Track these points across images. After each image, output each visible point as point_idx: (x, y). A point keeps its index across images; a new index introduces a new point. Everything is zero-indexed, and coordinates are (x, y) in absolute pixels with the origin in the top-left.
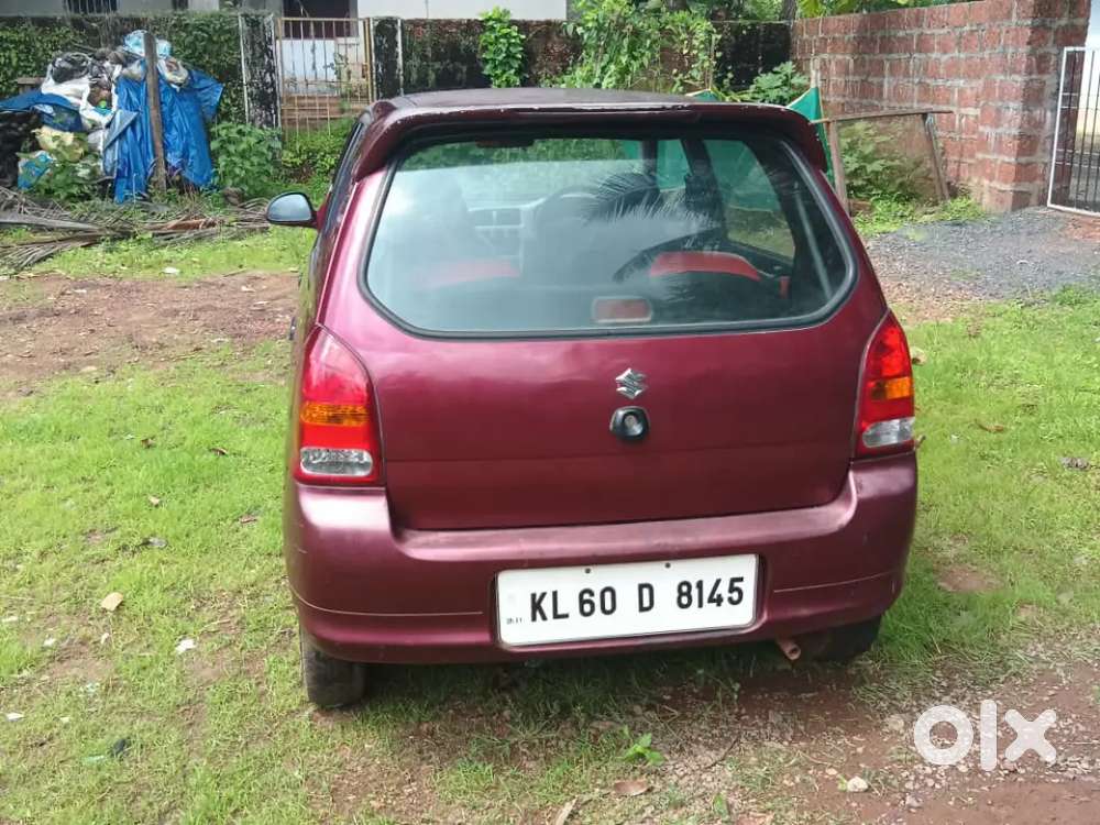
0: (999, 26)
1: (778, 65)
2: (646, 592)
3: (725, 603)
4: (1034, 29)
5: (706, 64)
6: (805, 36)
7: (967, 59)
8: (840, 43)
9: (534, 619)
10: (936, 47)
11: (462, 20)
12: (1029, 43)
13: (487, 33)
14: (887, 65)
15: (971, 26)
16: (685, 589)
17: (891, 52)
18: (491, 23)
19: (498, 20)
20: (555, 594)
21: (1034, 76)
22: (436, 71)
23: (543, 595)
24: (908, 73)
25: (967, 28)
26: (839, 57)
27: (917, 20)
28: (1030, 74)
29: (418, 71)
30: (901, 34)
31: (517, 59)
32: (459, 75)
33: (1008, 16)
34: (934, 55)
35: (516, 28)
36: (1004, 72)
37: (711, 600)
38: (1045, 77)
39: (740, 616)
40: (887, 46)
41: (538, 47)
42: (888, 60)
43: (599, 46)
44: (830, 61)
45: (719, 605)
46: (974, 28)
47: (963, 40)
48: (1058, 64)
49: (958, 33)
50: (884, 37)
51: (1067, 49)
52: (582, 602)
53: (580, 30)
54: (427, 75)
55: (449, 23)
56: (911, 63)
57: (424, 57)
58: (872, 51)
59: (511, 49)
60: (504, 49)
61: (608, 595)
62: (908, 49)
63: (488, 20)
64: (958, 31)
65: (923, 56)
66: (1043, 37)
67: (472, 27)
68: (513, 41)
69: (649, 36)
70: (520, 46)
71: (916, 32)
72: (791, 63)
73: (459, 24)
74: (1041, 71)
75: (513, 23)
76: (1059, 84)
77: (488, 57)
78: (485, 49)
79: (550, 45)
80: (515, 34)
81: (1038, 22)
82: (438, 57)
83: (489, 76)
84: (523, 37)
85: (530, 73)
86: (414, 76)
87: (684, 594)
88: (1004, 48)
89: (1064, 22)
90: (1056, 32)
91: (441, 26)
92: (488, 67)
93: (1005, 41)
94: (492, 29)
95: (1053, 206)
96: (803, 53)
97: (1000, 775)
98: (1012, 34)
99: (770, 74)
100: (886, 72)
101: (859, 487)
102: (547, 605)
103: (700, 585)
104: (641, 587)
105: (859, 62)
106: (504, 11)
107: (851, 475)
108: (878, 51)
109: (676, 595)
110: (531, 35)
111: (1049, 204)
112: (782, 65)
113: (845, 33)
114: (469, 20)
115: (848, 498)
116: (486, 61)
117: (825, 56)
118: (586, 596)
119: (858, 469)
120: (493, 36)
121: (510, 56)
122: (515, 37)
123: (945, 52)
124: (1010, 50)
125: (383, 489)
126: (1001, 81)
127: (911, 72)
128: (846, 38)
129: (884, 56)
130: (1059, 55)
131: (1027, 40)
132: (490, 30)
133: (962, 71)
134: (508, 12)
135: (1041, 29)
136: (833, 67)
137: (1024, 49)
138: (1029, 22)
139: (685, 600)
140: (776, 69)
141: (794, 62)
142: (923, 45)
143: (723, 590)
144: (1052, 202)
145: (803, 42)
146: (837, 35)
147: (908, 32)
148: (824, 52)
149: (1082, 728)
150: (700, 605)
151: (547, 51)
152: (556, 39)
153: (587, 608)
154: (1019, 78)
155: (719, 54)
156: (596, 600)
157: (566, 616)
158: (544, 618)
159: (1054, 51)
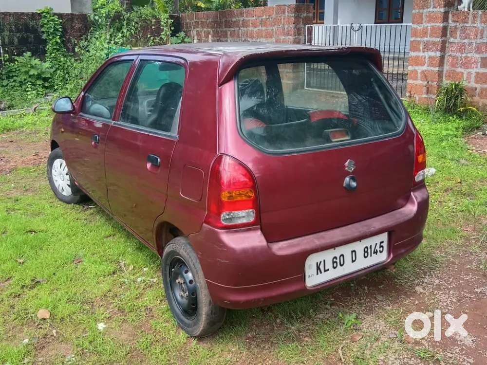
0: (280, 16)
1: (178, 33)
2: (354, 253)
3: (378, 252)
4: (295, 18)
5: (168, 33)
6: (188, 21)
7: (265, 30)
8: (205, 24)
9: (317, 274)
10: (251, 25)
11: (29, 12)
12: (294, 23)
13: (43, 19)
14: (229, 33)
15: (266, 16)
16: (366, 250)
17: (230, 27)
18: (44, 14)
19: (47, 13)
20: (324, 261)
21: (296, 37)
22: (18, 38)
23: (321, 262)
24: (239, 36)
25: (264, 17)
26: (205, 30)
27: (241, 14)
28: (295, 35)
29: (9, 38)
30: (234, 20)
31: (60, 31)
32: (30, 39)
33: (284, 12)
34: (250, 29)
35: (57, 17)
36: (284, 35)
37: (374, 253)
38: (301, 37)
39: (382, 257)
40: (228, 24)
41: (68, 26)
42: (229, 31)
43: (107, 25)
44: (201, 31)
45: (377, 254)
46: (268, 17)
47: (263, 22)
48: (304, 32)
49: (260, 19)
50: (226, 21)
51: (307, 26)
52: (333, 262)
53: (97, 18)
54: (13, 39)
55: (22, 14)
56: (240, 32)
57: (11, 31)
58: (221, 27)
59: (56, 26)
60: (52, 27)
61: (342, 258)
62: (238, 26)
63: (43, 13)
64: (260, 18)
65: (245, 29)
66: (298, 21)
67: (34, 16)
68: (56, 23)
69: (133, 20)
70: (60, 25)
71: (242, 19)
72: (183, 32)
73: (27, 14)
74: (299, 35)
75: (55, 14)
76: (305, 40)
77: (45, 31)
78: (42, 26)
79: (74, 25)
80: (57, 20)
81: (296, 15)
82: (18, 31)
83: (46, 39)
84: (61, 21)
85: (66, 38)
86: (7, 40)
87: (366, 252)
88: (283, 25)
89: (305, 15)
90: (303, 19)
91: (18, 16)
92: (45, 35)
93: (283, 22)
94: (45, 17)
95: (307, 88)
96: (187, 28)
97: (467, 300)
98: (286, 20)
99: (175, 37)
100: (229, 36)
101: (416, 198)
102: (322, 267)
103: (371, 246)
104: (352, 252)
105: (215, 32)
106: (50, 8)
107: (412, 193)
108: (224, 27)
109: (363, 253)
110: (64, 20)
111: (305, 88)
112: (179, 33)
113: (207, 19)
114: (33, 13)
115: (413, 202)
116: (43, 32)
117: (199, 29)
118: (335, 260)
119: (414, 191)
120: (46, 21)
121: (56, 30)
122: (57, 21)
123: (255, 27)
124: (286, 26)
125: (259, 226)
126: (284, 39)
127: (240, 36)
128: (208, 21)
129: (227, 29)
130: (304, 28)
131: (293, 22)
132: (44, 17)
133: (264, 35)
134: (52, 9)
135: (298, 17)
136: (203, 34)
137: (292, 26)
138: (293, 15)
139: (366, 255)
140: (177, 35)
141: (184, 32)
142: (245, 24)
143: (378, 248)
144: (306, 87)
145: (187, 24)
146: (203, 20)
147: (237, 19)
148: (198, 28)
149: (477, 277)
150: (371, 256)
151: (72, 27)
152: (76, 22)
153: (335, 265)
154: (290, 37)
155: (173, 28)
156: (338, 261)
157: (328, 270)
158: (321, 273)
159: (302, 26)
